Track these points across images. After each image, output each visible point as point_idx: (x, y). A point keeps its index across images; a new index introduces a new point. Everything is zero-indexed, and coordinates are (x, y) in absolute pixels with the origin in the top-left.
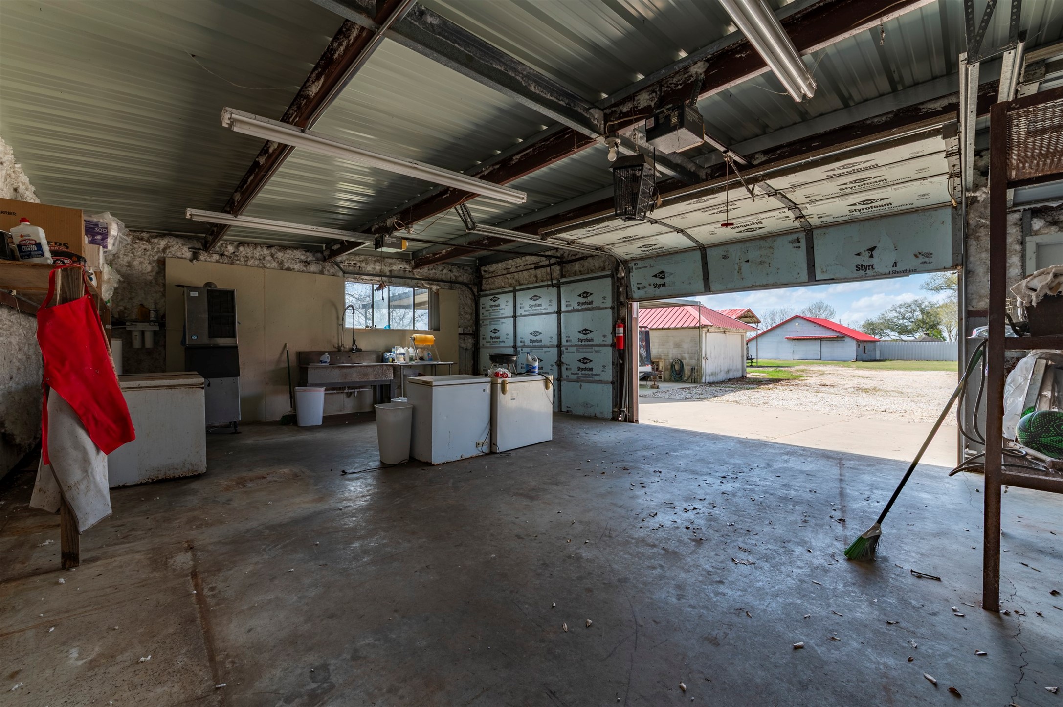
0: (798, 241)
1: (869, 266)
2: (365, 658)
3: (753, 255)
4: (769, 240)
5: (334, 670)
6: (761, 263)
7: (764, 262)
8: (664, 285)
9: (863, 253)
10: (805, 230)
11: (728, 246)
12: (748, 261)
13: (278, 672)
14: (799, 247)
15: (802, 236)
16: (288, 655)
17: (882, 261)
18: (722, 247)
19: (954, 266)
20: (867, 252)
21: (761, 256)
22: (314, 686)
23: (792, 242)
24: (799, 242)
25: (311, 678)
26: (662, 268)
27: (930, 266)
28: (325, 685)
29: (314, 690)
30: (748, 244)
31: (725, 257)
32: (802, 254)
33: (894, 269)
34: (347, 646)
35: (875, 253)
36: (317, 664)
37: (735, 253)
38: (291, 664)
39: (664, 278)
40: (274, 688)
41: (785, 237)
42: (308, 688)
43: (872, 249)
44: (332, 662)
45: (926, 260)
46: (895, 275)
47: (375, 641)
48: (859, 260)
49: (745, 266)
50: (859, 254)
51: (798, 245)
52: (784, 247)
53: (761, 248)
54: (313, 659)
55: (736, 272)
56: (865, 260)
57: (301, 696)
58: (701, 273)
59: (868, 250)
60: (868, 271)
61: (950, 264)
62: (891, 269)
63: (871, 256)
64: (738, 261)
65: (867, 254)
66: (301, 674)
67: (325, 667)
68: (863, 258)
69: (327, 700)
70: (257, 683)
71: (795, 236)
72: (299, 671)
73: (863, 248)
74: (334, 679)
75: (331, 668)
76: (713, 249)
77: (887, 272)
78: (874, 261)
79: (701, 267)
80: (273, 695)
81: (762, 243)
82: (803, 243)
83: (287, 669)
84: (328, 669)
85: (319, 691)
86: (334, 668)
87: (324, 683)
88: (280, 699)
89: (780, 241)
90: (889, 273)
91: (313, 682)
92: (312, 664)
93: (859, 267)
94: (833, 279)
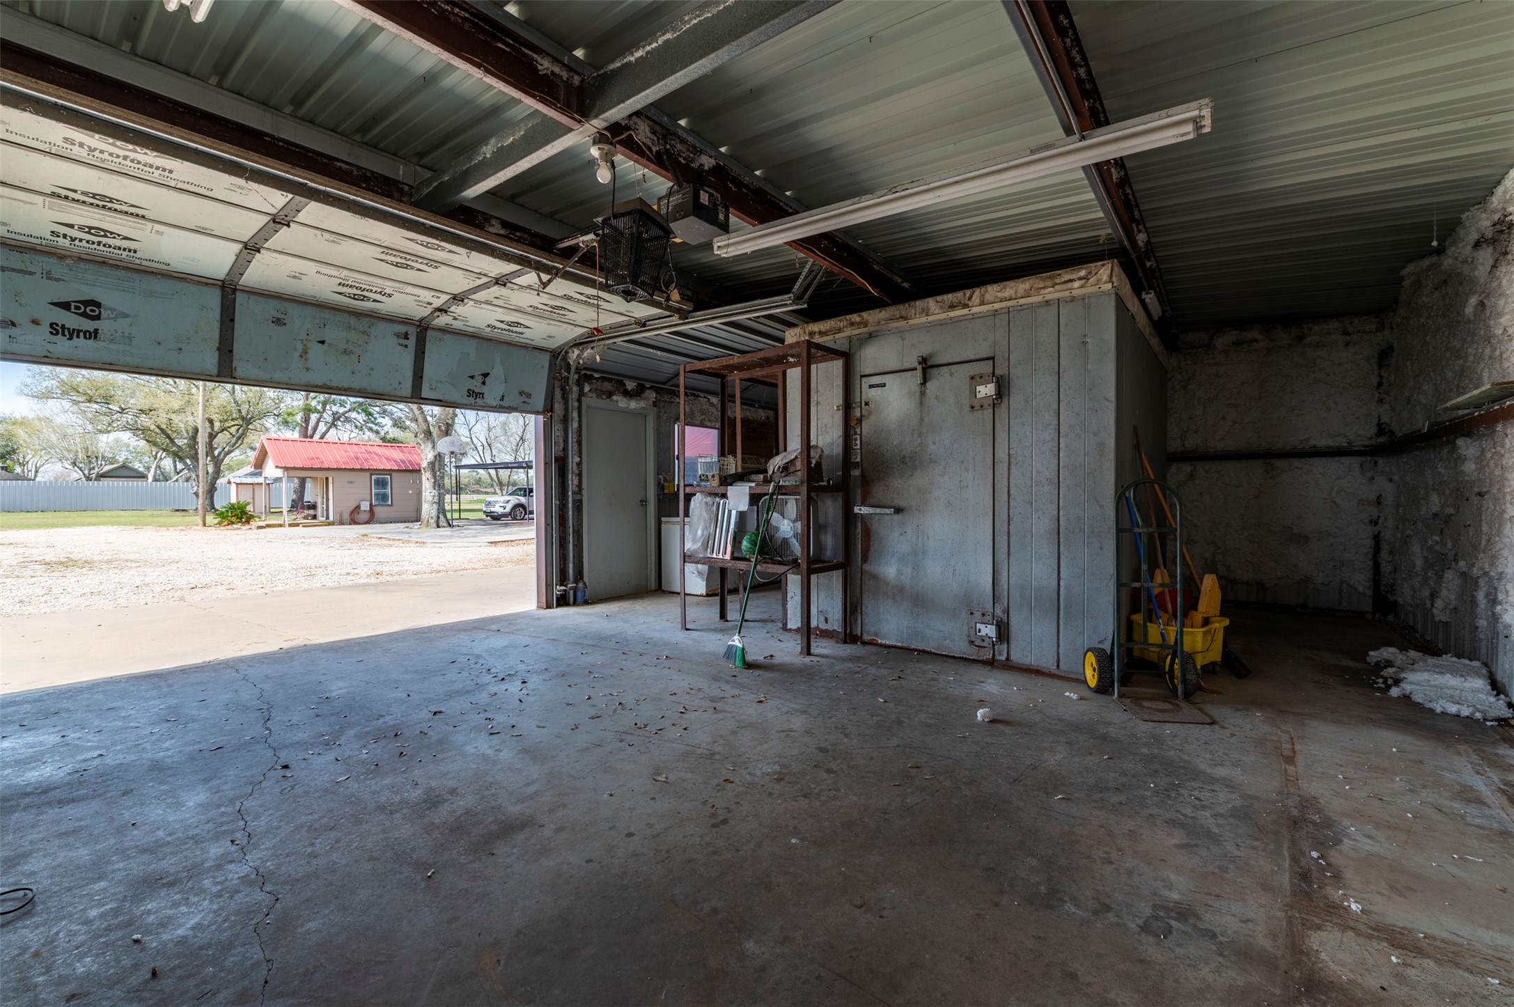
0: (406, 337)
1: (480, 393)
2: (1097, 899)
3: (335, 335)
4: (365, 321)
5: (1140, 918)
6: (345, 352)
7: (352, 352)
8: (94, 334)
9: (477, 377)
10: (419, 326)
11: (288, 305)
12: (323, 342)
13: (1205, 972)
14: (406, 346)
15: (413, 331)
16: (1176, 981)
17: (492, 391)
18: (275, 302)
19: (543, 412)
20: (481, 377)
21: (347, 341)
22: (1174, 923)
23: (398, 335)
24: (408, 339)
25: (1170, 932)
26: (95, 294)
27: (528, 408)
28: (1162, 914)
29: (1178, 920)
30: (327, 314)
31: (278, 322)
32: (407, 358)
33: (501, 403)
34: (1099, 925)
35: (487, 380)
36: (1151, 939)
37: (299, 321)
38: (1181, 966)
39: (98, 318)
40: (1220, 959)
41: (389, 325)
42: (1182, 927)
43: (486, 375)
44: (1133, 926)
45: (526, 400)
46: (502, 410)
47: (1065, 902)
48: (471, 384)
49: (315, 348)
50: (472, 377)
51: (405, 342)
52: (383, 340)
53: (349, 328)
54: (1150, 949)
55: (296, 355)
56: (476, 385)
57: (1195, 926)
58: (216, 335)
59: (482, 375)
60: (478, 400)
61: (541, 409)
62: (498, 402)
63: (484, 383)
64: (303, 336)
65: (480, 379)
66: (1179, 945)
67: (1145, 928)
68: (476, 383)
69: (1172, 902)
70: (1239, 983)
71: (403, 329)
72: (1178, 950)
73: (477, 373)
74: (1148, 912)
75: (1140, 922)
76: (252, 297)
77: (495, 405)
78: (485, 389)
79: (217, 325)
80: (1226, 953)
81: (353, 321)
82: (412, 342)
83: (1189, 965)
84: (1145, 923)
85: (1173, 914)
86: (1137, 919)
87: (1161, 917)
88: (1221, 943)
89: (381, 328)
90: (496, 407)
91: (1172, 927)
92: (1157, 944)
93: (471, 393)
94: (440, 401)
